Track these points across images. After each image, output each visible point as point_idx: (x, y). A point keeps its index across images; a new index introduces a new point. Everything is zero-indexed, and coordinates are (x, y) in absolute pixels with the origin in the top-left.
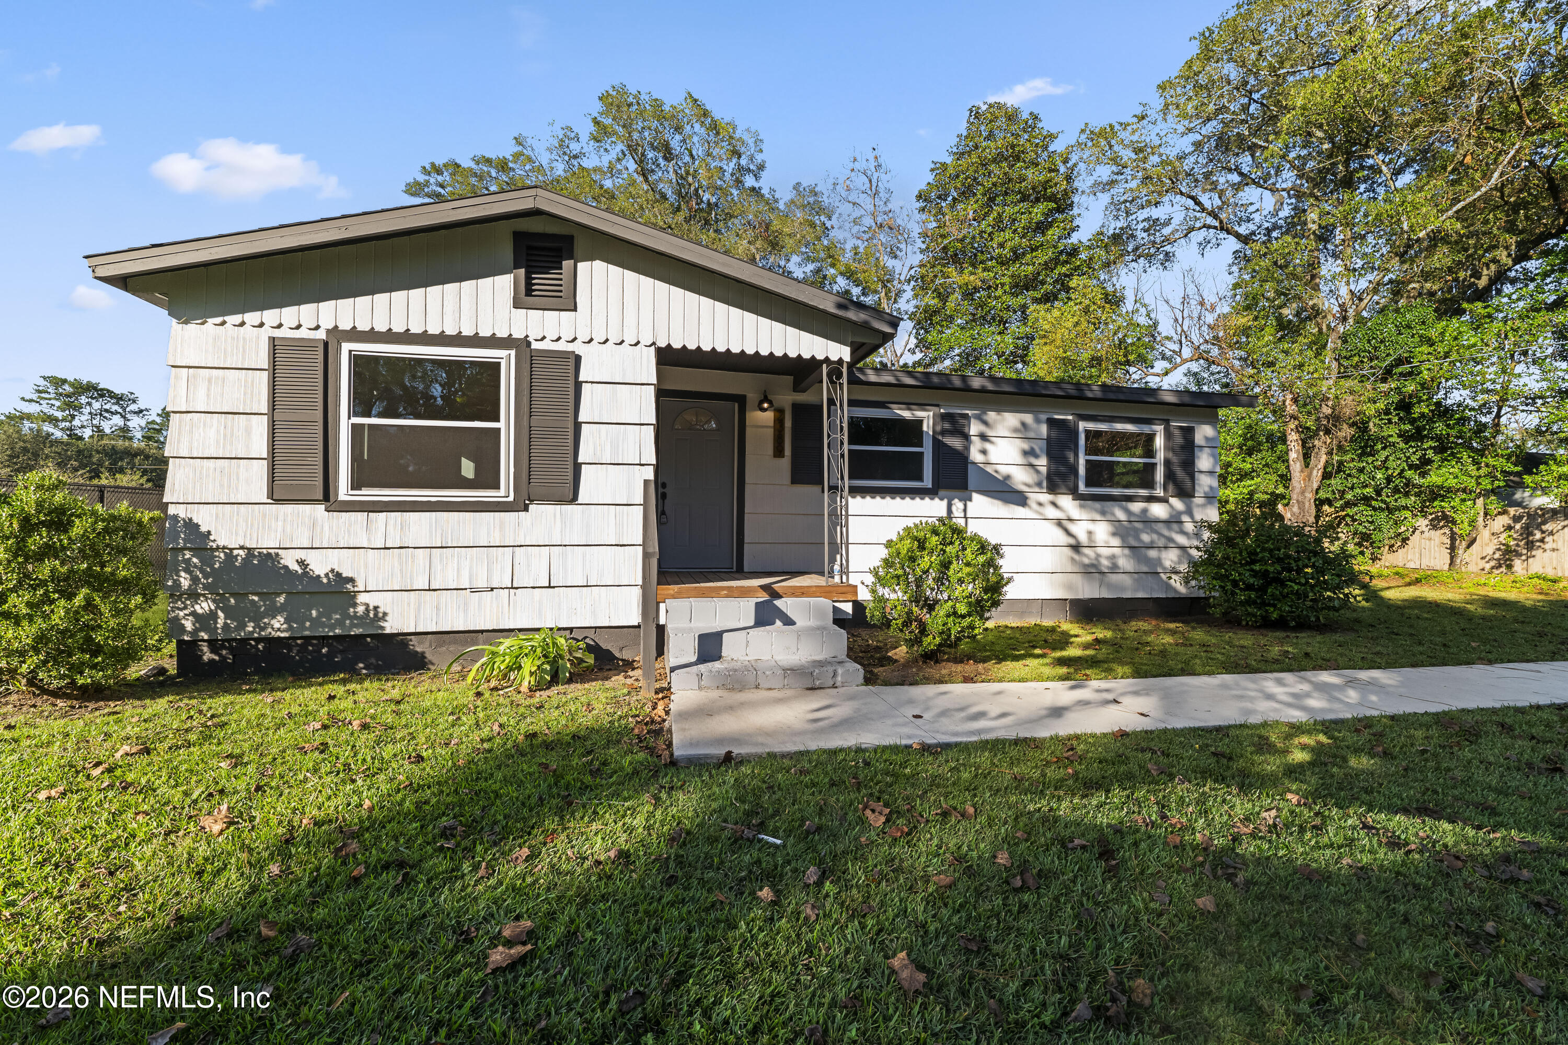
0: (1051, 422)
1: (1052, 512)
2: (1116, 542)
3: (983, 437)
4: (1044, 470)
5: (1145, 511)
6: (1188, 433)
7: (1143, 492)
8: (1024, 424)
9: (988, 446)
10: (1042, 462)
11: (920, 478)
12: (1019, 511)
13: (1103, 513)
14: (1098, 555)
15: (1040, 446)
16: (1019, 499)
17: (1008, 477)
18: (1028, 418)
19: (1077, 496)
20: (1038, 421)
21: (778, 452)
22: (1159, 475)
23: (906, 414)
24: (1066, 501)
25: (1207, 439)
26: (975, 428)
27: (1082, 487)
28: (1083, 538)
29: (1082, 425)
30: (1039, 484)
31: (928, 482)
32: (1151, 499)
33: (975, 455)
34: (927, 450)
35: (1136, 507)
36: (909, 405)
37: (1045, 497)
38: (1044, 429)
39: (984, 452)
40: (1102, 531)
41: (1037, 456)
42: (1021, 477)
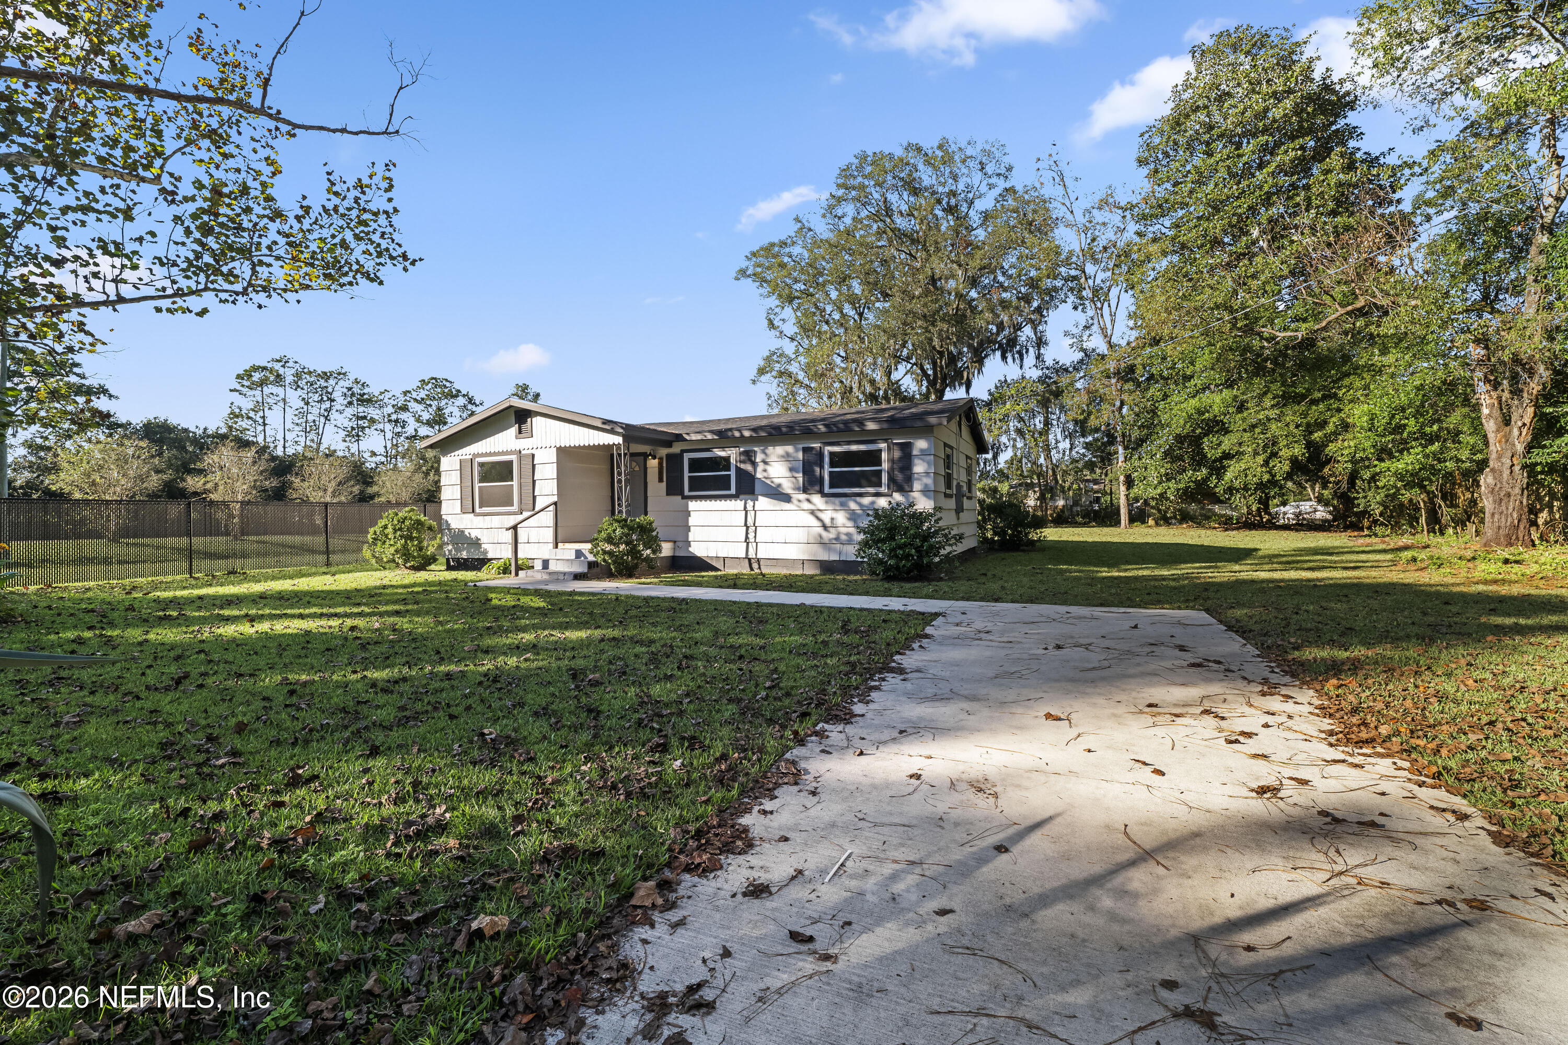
0: (805, 450)
1: (806, 506)
2: (850, 524)
3: (765, 462)
4: (801, 480)
5: (873, 503)
6: (906, 448)
7: (871, 490)
8: (788, 454)
9: (768, 468)
10: (800, 476)
11: (729, 489)
12: (787, 506)
13: (842, 504)
14: (839, 533)
15: (800, 465)
16: (787, 498)
17: (779, 485)
18: (790, 449)
19: (824, 495)
20: (797, 450)
21: (661, 480)
22: (885, 478)
23: (722, 454)
24: (817, 500)
25: (922, 450)
26: (759, 458)
27: (827, 489)
28: (828, 522)
29: (828, 449)
30: (798, 489)
31: (733, 491)
32: (878, 495)
33: (759, 475)
34: (733, 473)
35: (866, 501)
36: (723, 448)
37: (803, 496)
38: (800, 455)
39: (765, 471)
40: (841, 518)
41: (797, 472)
42: (787, 487)
